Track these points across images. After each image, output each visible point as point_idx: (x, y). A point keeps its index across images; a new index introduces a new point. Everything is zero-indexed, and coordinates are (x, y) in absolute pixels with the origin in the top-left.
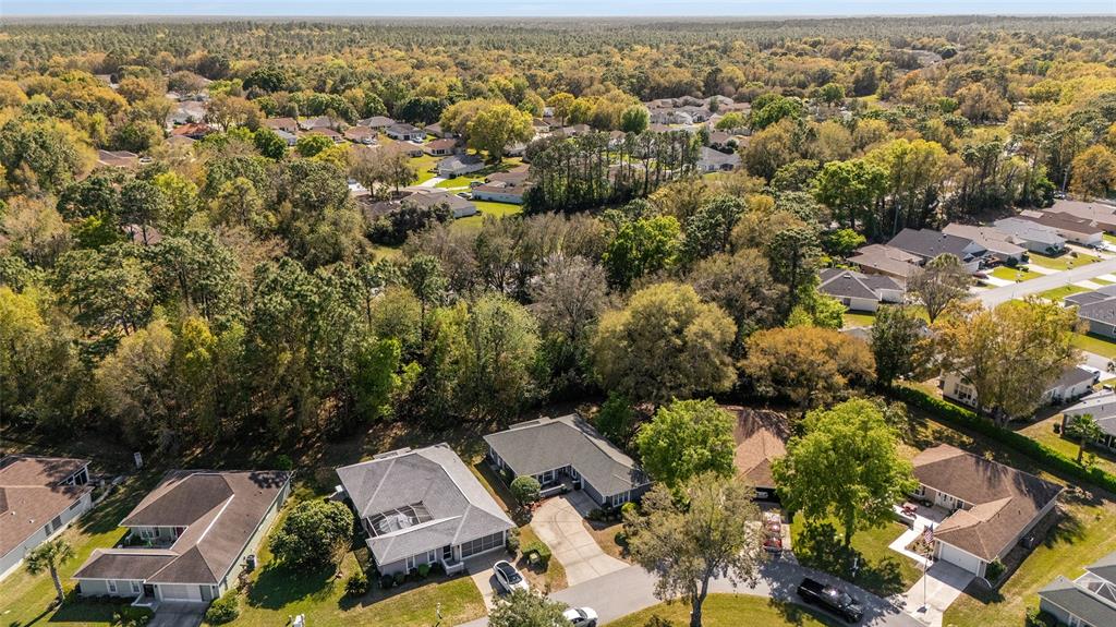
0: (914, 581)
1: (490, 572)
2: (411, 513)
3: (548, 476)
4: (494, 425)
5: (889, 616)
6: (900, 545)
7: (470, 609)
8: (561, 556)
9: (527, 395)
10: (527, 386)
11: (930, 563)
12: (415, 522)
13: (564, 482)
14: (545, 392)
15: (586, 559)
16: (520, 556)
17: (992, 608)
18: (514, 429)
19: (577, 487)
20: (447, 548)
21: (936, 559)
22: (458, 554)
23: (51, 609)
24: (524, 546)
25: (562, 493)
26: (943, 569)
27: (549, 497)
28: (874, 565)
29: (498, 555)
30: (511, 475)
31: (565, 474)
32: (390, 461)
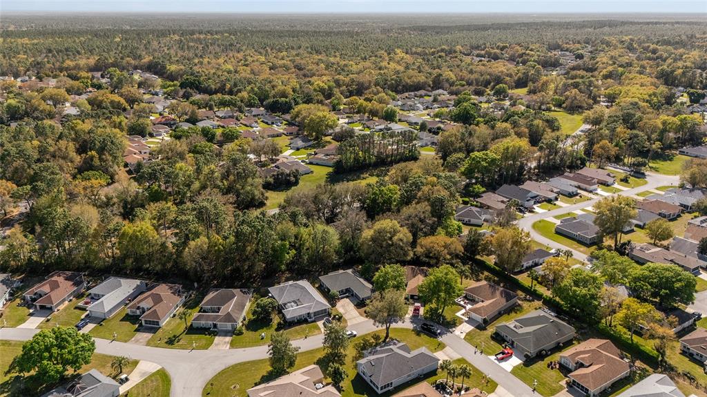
0: (460, 324)
1: (323, 321)
2: (296, 303)
3: (342, 291)
4: (322, 273)
5: (449, 334)
6: (459, 314)
7: (317, 332)
8: (346, 317)
9: (335, 262)
10: (335, 258)
11: (467, 319)
12: (298, 305)
13: (348, 293)
14: (341, 260)
15: (355, 318)
16: (332, 316)
17: (482, 332)
18: (329, 274)
19: (352, 295)
20: (308, 314)
21: (469, 318)
22: (312, 315)
23: (184, 331)
24: (334, 313)
25: (347, 297)
26: (471, 321)
27: (342, 298)
28: (448, 320)
29: (325, 316)
30: (329, 290)
31: (348, 290)
32: (287, 286)
